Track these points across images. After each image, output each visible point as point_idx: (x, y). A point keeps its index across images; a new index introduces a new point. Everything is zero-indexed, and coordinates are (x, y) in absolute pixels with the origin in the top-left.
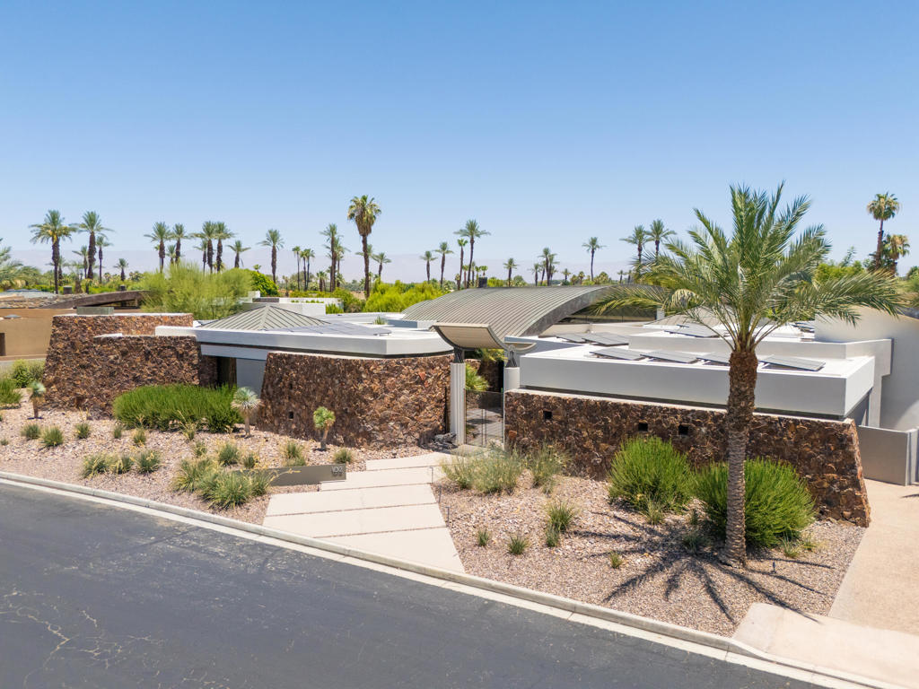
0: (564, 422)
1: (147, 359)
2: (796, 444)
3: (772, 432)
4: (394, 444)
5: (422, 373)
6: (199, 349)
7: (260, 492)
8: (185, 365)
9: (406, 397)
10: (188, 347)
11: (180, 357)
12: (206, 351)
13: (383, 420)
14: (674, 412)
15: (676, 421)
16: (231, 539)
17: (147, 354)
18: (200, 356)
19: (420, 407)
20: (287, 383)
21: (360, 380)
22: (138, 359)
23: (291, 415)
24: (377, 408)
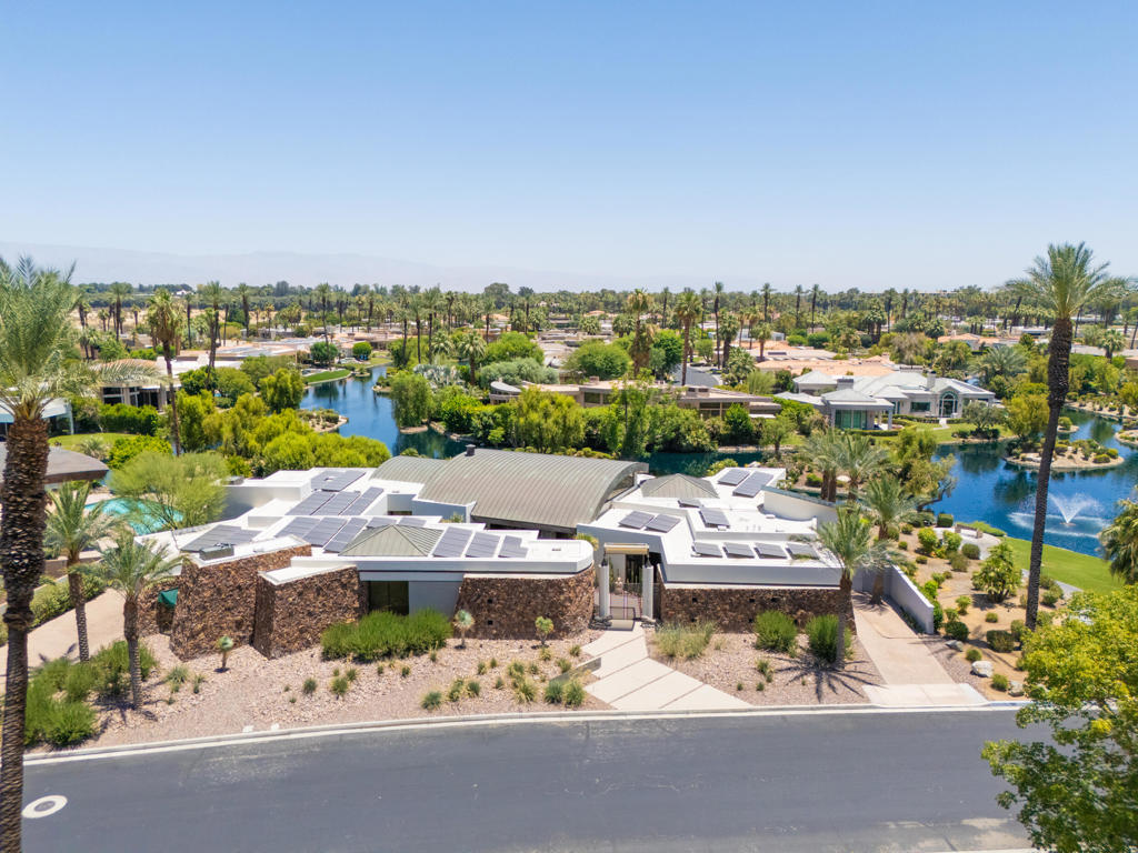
0: (706, 603)
1: (319, 595)
2: (828, 601)
3: (817, 597)
4: (580, 631)
5: (590, 579)
6: (358, 577)
8: (348, 593)
9: (585, 597)
10: (351, 577)
11: (344, 586)
12: (364, 577)
14: (769, 591)
15: (770, 596)
17: (319, 590)
18: (360, 582)
20: (486, 600)
21: (562, 593)
22: (311, 596)
23: (490, 623)
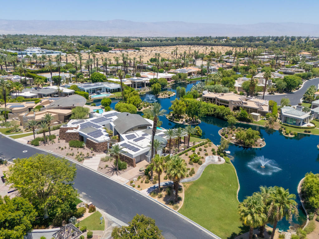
4: (100, 152)
5: (103, 144)
7: (83, 159)
8: (77, 136)
9: (102, 147)
10: (78, 134)
12: (80, 134)
13: (99, 150)
16: (80, 165)
17: (72, 135)
19: (104, 148)
20: (89, 143)
21: (96, 145)
24: (98, 148)
